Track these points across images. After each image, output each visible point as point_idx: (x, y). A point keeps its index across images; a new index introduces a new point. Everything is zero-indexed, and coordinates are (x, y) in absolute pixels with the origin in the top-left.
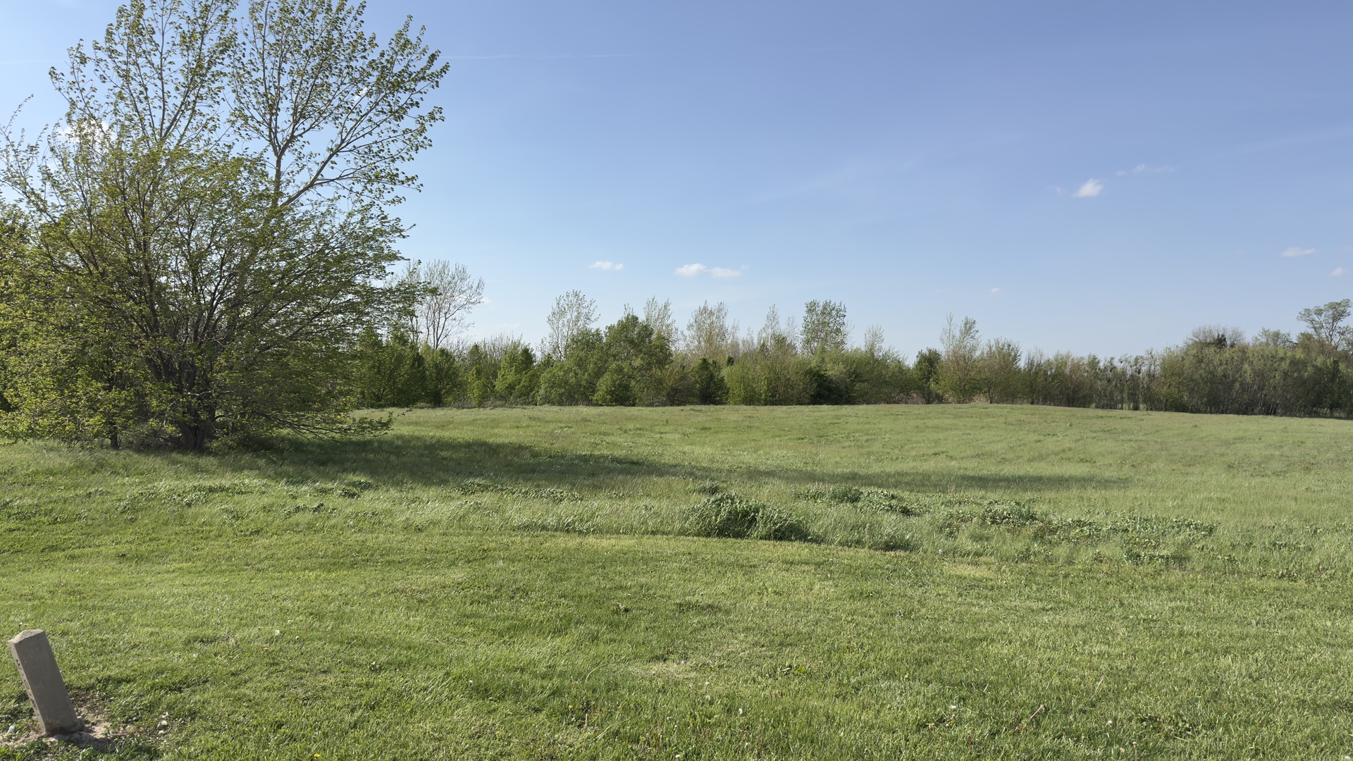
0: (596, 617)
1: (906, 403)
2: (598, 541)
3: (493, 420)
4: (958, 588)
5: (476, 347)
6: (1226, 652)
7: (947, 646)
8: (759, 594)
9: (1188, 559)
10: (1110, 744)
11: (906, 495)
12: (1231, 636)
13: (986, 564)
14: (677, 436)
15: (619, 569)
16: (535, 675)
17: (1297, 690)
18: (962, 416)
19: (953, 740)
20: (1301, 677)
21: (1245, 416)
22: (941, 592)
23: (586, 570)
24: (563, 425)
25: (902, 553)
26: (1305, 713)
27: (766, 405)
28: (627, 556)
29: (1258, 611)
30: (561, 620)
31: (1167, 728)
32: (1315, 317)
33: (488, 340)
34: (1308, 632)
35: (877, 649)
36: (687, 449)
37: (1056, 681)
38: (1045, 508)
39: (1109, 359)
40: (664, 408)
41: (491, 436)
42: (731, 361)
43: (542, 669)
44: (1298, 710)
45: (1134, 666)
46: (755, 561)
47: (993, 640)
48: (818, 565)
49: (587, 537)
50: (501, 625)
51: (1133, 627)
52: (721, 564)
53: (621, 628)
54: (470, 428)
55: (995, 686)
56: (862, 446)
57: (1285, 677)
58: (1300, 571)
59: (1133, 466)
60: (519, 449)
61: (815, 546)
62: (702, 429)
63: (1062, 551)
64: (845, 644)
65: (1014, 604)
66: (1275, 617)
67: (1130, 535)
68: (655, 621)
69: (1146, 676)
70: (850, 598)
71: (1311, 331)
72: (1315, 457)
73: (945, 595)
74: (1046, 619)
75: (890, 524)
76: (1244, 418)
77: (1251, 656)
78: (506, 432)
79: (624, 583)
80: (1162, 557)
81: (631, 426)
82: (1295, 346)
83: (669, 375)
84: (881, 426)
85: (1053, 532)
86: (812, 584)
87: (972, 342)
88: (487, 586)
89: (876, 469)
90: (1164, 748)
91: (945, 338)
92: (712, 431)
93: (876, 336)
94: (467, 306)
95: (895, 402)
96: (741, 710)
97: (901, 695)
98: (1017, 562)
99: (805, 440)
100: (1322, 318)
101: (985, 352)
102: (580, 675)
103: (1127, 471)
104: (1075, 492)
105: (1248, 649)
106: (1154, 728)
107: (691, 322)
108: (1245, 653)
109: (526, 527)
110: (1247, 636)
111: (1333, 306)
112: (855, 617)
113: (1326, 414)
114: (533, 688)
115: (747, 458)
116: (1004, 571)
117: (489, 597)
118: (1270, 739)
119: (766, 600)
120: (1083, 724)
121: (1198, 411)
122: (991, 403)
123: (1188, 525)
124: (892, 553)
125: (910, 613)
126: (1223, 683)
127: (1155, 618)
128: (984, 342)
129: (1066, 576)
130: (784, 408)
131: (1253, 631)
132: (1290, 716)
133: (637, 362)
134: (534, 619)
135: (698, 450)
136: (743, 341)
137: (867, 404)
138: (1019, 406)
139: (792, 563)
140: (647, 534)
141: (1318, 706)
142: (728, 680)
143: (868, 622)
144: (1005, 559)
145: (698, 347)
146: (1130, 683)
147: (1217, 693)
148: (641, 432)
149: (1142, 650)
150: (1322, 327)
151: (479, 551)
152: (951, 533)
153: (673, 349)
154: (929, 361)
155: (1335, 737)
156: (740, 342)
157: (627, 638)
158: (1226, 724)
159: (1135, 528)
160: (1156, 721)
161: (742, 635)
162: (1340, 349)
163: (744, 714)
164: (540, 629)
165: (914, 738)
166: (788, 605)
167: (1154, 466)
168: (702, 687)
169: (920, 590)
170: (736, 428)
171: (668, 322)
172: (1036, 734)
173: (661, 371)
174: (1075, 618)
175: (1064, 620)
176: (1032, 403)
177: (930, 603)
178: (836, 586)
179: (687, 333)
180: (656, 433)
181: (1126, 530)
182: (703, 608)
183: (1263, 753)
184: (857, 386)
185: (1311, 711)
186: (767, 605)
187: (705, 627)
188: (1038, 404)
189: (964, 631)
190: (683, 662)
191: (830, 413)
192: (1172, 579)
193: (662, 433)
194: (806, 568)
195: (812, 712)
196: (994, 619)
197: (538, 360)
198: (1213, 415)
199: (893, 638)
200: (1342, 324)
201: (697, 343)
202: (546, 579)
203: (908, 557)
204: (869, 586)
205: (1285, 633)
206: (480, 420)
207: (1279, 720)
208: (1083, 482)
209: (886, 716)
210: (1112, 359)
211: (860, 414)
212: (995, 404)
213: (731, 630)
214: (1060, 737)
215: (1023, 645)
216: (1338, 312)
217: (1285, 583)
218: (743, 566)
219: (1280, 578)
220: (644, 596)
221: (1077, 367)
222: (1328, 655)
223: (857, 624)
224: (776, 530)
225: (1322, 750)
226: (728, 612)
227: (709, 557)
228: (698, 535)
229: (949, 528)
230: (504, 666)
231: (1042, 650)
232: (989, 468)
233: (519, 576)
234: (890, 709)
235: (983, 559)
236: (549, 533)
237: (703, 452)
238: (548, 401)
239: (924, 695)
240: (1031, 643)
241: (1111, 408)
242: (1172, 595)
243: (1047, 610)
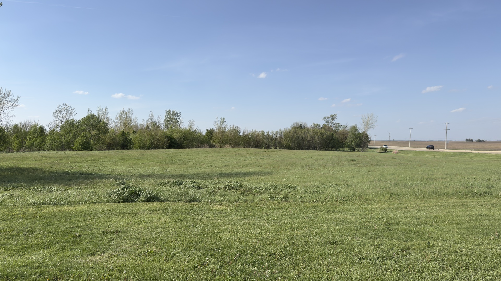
0: (65, 240)
1: (202, 148)
2: (69, 208)
3: (24, 158)
4: (214, 214)
5: (16, 126)
6: (297, 228)
7: (208, 236)
8: (138, 224)
9: (288, 198)
10: (259, 265)
11: (200, 181)
12: (299, 223)
13: (224, 204)
14: (110, 162)
15: (78, 219)
16: (33, 267)
17: (317, 239)
18: (220, 152)
19: (206, 271)
20: (318, 235)
21: (308, 150)
22: (208, 216)
23: (62, 220)
24: (58, 159)
25: (196, 203)
26: (319, 246)
27: (149, 149)
28: (82, 213)
29: (307, 214)
30: (48, 243)
31: (278, 256)
32: (327, 119)
33: (23, 123)
34: (321, 220)
35: (182, 240)
36: (114, 167)
37: (244, 244)
38: (246, 183)
39: (267, 132)
40: (105, 151)
41: (22, 165)
42: (134, 132)
43: (37, 264)
44: (317, 246)
45: (269, 236)
46: (138, 211)
47: (224, 232)
48: (163, 210)
49: (64, 206)
50: (19, 247)
51: (269, 223)
52: (123, 213)
53: (76, 243)
54: (12, 161)
55: (223, 249)
56: (186, 164)
57: (314, 235)
58: (320, 200)
59: (274, 168)
60: (34, 170)
61: (163, 203)
62: (121, 159)
63: (250, 198)
64: (170, 240)
65: (232, 218)
66: (312, 215)
67: (271, 191)
68: (92, 239)
69: (272, 239)
70: (174, 222)
71: (326, 124)
72: (326, 163)
73: (209, 217)
74: (242, 222)
75: (192, 192)
76: (307, 151)
77: (304, 229)
78: (30, 162)
79: (79, 225)
80: (280, 198)
81: (90, 159)
82: (322, 128)
83: (107, 138)
84: (193, 156)
85: (247, 191)
86: (160, 218)
87: (224, 126)
88: (13, 230)
89: (190, 172)
90: (276, 264)
91: (215, 124)
92: (126, 160)
93: (192, 123)
94: (11, 108)
95: (198, 148)
96: (125, 271)
97: (189, 256)
98: (235, 203)
99: (164, 162)
100: (329, 119)
101: (229, 129)
102: (55, 265)
103: (272, 169)
104: (255, 178)
105: (303, 227)
106: (274, 257)
107: (117, 116)
108: (302, 228)
109: (35, 204)
110: (304, 222)
111: (332, 116)
112: (175, 229)
113: (330, 149)
114: (31, 273)
115: (140, 170)
116: (231, 206)
117: (14, 236)
118: (308, 256)
119: (140, 226)
120: (251, 259)
121: (294, 149)
122: (231, 147)
123: (289, 187)
124: (192, 203)
125: (196, 225)
126: (295, 239)
127: (277, 219)
128: (229, 125)
129: (251, 206)
130: (156, 150)
131: (305, 220)
132: (314, 248)
133: (94, 133)
134: (35, 243)
135: (119, 168)
136: (140, 125)
137: (188, 148)
138: (240, 148)
139: (153, 211)
140: (92, 203)
141: (323, 244)
142: (121, 259)
143: (180, 230)
144: (231, 202)
145: (121, 127)
146: (267, 242)
147: (293, 243)
148: (94, 161)
149: (272, 230)
150: (329, 122)
151: (10, 216)
152: (214, 194)
153: (110, 127)
154: (210, 133)
155: (327, 253)
156: (139, 125)
157: (78, 247)
158: (295, 253)
159: (273, 188)
160: (274, 255)
161: (129, 241)
162: (334, 129)
163: (126, 272)
164: (37, 247)
165: (192, 273)
166: (149, 227)
167: (281, 167)
168: (110, 264)
169: (201, 216)
170: (136, 158)
171: (107, 116)
172: (236, 265)
173: (104, 136)
174: (252, 221)
175: (248, 222)
176: (244, 147)
177: (204, 220)
178: (170, 218)
179: (115, 121)
180: (101, 161)
181: (270, 189)
182: (114, 232)
183: (306, 262)
184: (185, 142)
185: (320, 246)
186: (141, 228)
187: (114, 239)
188: (246, 147)
189: (214, 230)
190: (103, 255)
191: (174, 152)
192: (283, 205)
193: (103, 161)
194: (158, 212)
195: (154, 268)
196: (225, 224)
197: (47, 131)
198: (299, 150)
199: (189, 235)
200: (334, 122)
201: (120, 125)
202: (43, 226)
203: (198, 204)
204: (182, 217)
205: (315, 221)
206: (17, 158)
207: (311, 250)
208: (258, 173)
209: (183, 266)
210: (268, 132)
211: (185, 152)
212: (232, 148)
213: (125, 239)
214: (243, 265)
215: (234, 232)
216: (333, 117)
217: (316, 204)
218: (132, 214)
219: (314, 202)
220: (88, 229)
221: (258, 134)
222: (326, 227)
223: (176, 232)
224: (148, 198)
225: (323, 258)
226: (124, 233)
227: (118, 211)
228: (115, 202)
229: (213, 193)
230: (18, 265)
231: (240, 233)
232: (229, 170)
233: (29, 225)
234: (185, 262)
235: (224, 202)
236: (46, 205)
237: (121, 169)
238: (51, 149)
239: (198, 256)
240: (237, 232)
241: (269, 148)
242: (283, 210)
243: (243, 219)
